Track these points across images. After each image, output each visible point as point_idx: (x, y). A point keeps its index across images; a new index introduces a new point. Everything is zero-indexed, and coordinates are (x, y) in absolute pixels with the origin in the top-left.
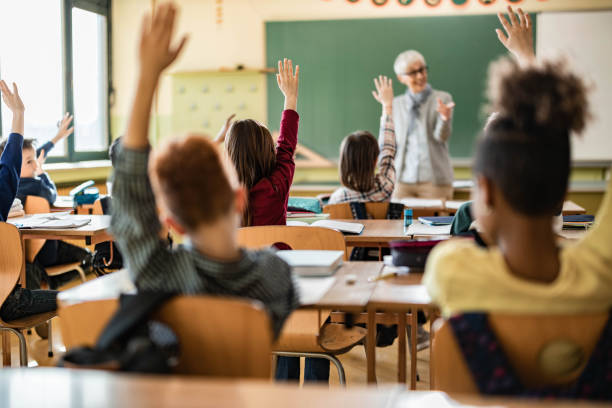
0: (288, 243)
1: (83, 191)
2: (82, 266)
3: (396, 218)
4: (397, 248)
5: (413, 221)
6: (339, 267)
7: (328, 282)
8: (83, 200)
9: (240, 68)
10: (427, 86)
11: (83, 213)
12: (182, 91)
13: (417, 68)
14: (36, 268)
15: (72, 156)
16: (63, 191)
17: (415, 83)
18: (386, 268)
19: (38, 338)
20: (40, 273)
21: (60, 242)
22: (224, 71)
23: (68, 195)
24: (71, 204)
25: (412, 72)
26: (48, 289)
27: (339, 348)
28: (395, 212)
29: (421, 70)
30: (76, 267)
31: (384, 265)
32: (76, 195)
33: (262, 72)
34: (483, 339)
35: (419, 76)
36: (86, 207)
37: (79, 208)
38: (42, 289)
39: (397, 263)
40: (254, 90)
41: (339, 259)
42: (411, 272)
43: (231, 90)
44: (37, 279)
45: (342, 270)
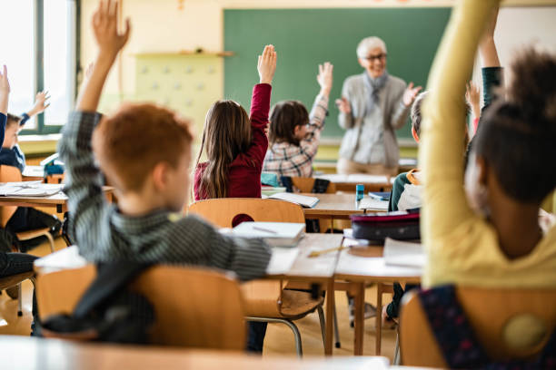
0: (250, 215)
1: (53, 162)
2: (51, 232)
3: (321, 193)
4: (357, 222)
5: (364, 196)
6: (302, 238)
7: (293, 253)
8: (52, 170)
9: (199, 51)
10: (385, 71)
11: (53, 182)
12: (145, 71)
13: (376, 54)
14: (8, 233)
15: (42, 129)
16: (33, 161)
17: (372, 68)
18: (346, 240)
19: (8, 298)
20: (12, 237)
21: (30, 209)
22: (184, 54)
23: (39, 165)
24: (41, 173)
25: (372, 58)
26: (19, 252)
27: (296, 313)
28: (321, 187)
29: (379, 57)
30: (45, 232)
31: (344, 238)
32: (47, 166)
33: (219, 55)
34: (451, 313)
35: (377, 62)
36: (56, 176)
37: (49, 177)
38: (13, 252)
39: (358, 236)
40: (212, 72)
41: (301, 231)
42: (370, 245)
43: (190, 71)
44: (8, 243)
45: (303, 242)
